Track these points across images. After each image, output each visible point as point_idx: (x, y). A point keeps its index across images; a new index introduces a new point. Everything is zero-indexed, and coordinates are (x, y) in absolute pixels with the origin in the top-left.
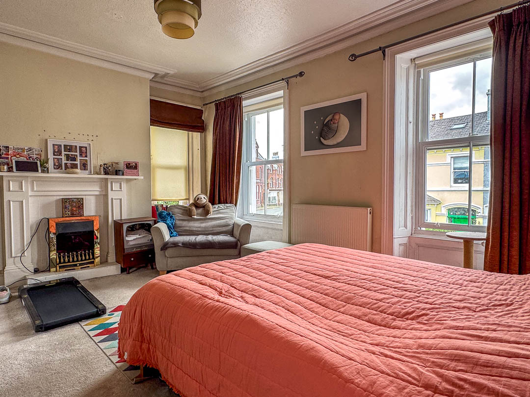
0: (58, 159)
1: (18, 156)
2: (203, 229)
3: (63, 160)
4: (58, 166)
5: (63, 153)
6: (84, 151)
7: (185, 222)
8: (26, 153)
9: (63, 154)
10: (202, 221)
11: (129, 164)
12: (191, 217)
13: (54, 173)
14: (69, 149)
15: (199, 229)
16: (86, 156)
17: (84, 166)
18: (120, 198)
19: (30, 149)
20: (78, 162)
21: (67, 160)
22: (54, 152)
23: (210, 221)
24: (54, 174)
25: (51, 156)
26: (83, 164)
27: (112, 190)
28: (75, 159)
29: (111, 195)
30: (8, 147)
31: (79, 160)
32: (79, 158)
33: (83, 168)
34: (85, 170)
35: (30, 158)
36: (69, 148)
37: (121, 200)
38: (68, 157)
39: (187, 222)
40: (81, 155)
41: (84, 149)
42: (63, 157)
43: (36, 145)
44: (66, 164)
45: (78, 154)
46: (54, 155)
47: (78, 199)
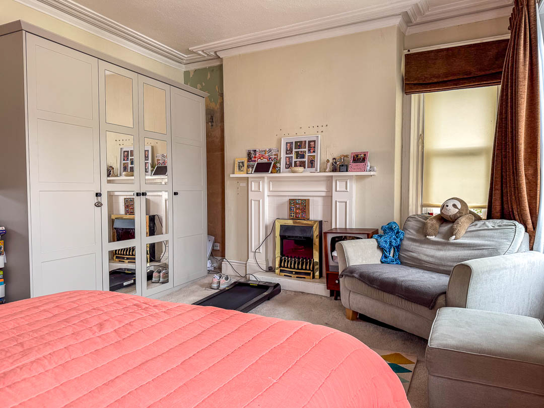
0: (289, 157)
1: (262, 158)
2: (437, 261)
3: (293, 158)
4: (289, 166)
5: (294, 150)
6: (312, 146)
7: (415, 244)
8: (267, 154)
9: (293, 152)
10: (439, 247)
11: (357, 156)
12: (426, 236)
13: (286, 172)
14: (299, 146)
15: (431, 260)
16: (314, 152)
17: (312, 163)
18: (345, 200)
19: (270, 151)
20: (306, 159)
21: (297, 158)
22: (287, 150)
23: (452, 248)
24: (285, 174)
25: (283, 155)
26: (311, 161)
27: (336, 191)
28: (303, 157)
29: (336, 196)
30: (256, 150)
31: (307, 157)
32: (307, 155)
33: (310, 165)
34: (312, 167)
35: (270, 159)
36: (299, 144)
37: (346, 203)
38: (298, 154)
39: (417, 244)
40: (309, 150)
41: (312, 144)
42: (294, 155)
43: (273, 146)
44: (295, 162)
45: (306, 150)
46: (287, 154)
47: (302, 200)
